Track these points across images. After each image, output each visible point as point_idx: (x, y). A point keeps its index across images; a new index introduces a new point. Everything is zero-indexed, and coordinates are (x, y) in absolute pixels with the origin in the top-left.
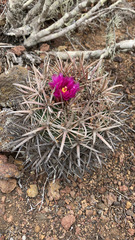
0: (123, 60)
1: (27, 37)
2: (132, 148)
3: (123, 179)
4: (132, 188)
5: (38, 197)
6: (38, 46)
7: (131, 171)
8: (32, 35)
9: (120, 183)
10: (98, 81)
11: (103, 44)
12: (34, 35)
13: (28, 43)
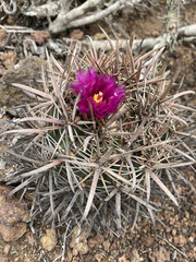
0: (180, 56)
1: (53, 18)
2: (192, 178)
3: (178, 225)
4: (191, 239)
5: (57, 249)
6: (68, 32)
7: (191, 212)
8: (59, 16)
9: (174, 232)
10: (155, 84)
11: (155, 33)
12: (62, 16)
13: (54, 27)
